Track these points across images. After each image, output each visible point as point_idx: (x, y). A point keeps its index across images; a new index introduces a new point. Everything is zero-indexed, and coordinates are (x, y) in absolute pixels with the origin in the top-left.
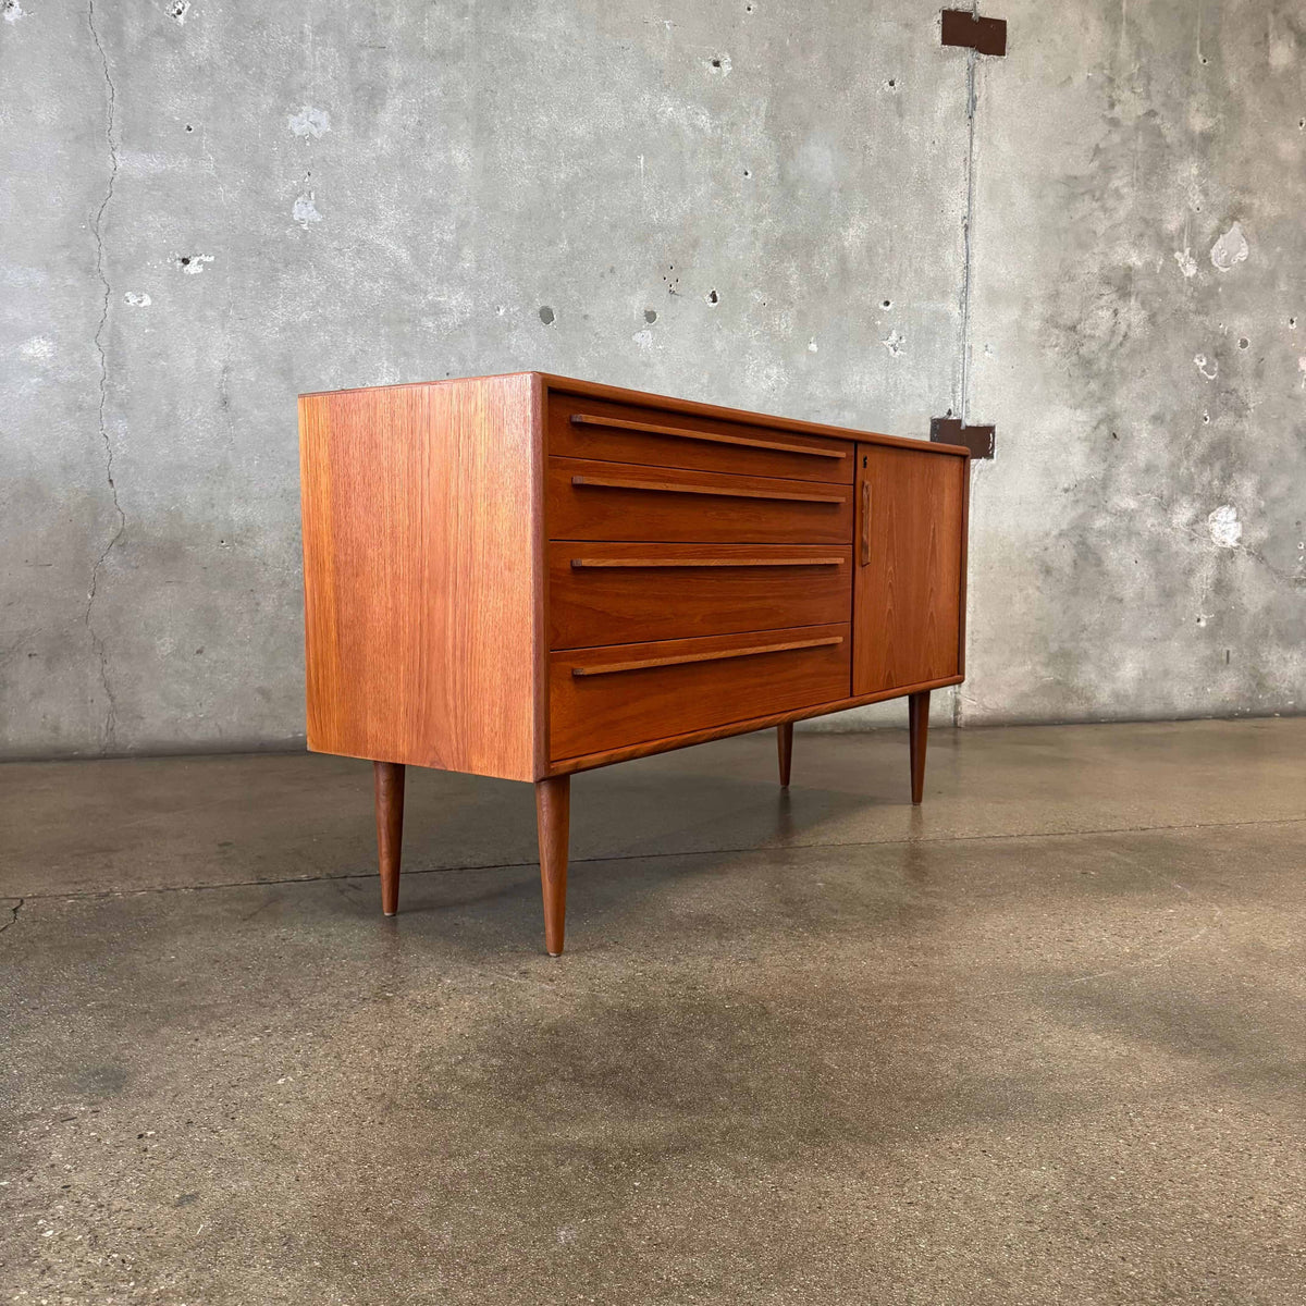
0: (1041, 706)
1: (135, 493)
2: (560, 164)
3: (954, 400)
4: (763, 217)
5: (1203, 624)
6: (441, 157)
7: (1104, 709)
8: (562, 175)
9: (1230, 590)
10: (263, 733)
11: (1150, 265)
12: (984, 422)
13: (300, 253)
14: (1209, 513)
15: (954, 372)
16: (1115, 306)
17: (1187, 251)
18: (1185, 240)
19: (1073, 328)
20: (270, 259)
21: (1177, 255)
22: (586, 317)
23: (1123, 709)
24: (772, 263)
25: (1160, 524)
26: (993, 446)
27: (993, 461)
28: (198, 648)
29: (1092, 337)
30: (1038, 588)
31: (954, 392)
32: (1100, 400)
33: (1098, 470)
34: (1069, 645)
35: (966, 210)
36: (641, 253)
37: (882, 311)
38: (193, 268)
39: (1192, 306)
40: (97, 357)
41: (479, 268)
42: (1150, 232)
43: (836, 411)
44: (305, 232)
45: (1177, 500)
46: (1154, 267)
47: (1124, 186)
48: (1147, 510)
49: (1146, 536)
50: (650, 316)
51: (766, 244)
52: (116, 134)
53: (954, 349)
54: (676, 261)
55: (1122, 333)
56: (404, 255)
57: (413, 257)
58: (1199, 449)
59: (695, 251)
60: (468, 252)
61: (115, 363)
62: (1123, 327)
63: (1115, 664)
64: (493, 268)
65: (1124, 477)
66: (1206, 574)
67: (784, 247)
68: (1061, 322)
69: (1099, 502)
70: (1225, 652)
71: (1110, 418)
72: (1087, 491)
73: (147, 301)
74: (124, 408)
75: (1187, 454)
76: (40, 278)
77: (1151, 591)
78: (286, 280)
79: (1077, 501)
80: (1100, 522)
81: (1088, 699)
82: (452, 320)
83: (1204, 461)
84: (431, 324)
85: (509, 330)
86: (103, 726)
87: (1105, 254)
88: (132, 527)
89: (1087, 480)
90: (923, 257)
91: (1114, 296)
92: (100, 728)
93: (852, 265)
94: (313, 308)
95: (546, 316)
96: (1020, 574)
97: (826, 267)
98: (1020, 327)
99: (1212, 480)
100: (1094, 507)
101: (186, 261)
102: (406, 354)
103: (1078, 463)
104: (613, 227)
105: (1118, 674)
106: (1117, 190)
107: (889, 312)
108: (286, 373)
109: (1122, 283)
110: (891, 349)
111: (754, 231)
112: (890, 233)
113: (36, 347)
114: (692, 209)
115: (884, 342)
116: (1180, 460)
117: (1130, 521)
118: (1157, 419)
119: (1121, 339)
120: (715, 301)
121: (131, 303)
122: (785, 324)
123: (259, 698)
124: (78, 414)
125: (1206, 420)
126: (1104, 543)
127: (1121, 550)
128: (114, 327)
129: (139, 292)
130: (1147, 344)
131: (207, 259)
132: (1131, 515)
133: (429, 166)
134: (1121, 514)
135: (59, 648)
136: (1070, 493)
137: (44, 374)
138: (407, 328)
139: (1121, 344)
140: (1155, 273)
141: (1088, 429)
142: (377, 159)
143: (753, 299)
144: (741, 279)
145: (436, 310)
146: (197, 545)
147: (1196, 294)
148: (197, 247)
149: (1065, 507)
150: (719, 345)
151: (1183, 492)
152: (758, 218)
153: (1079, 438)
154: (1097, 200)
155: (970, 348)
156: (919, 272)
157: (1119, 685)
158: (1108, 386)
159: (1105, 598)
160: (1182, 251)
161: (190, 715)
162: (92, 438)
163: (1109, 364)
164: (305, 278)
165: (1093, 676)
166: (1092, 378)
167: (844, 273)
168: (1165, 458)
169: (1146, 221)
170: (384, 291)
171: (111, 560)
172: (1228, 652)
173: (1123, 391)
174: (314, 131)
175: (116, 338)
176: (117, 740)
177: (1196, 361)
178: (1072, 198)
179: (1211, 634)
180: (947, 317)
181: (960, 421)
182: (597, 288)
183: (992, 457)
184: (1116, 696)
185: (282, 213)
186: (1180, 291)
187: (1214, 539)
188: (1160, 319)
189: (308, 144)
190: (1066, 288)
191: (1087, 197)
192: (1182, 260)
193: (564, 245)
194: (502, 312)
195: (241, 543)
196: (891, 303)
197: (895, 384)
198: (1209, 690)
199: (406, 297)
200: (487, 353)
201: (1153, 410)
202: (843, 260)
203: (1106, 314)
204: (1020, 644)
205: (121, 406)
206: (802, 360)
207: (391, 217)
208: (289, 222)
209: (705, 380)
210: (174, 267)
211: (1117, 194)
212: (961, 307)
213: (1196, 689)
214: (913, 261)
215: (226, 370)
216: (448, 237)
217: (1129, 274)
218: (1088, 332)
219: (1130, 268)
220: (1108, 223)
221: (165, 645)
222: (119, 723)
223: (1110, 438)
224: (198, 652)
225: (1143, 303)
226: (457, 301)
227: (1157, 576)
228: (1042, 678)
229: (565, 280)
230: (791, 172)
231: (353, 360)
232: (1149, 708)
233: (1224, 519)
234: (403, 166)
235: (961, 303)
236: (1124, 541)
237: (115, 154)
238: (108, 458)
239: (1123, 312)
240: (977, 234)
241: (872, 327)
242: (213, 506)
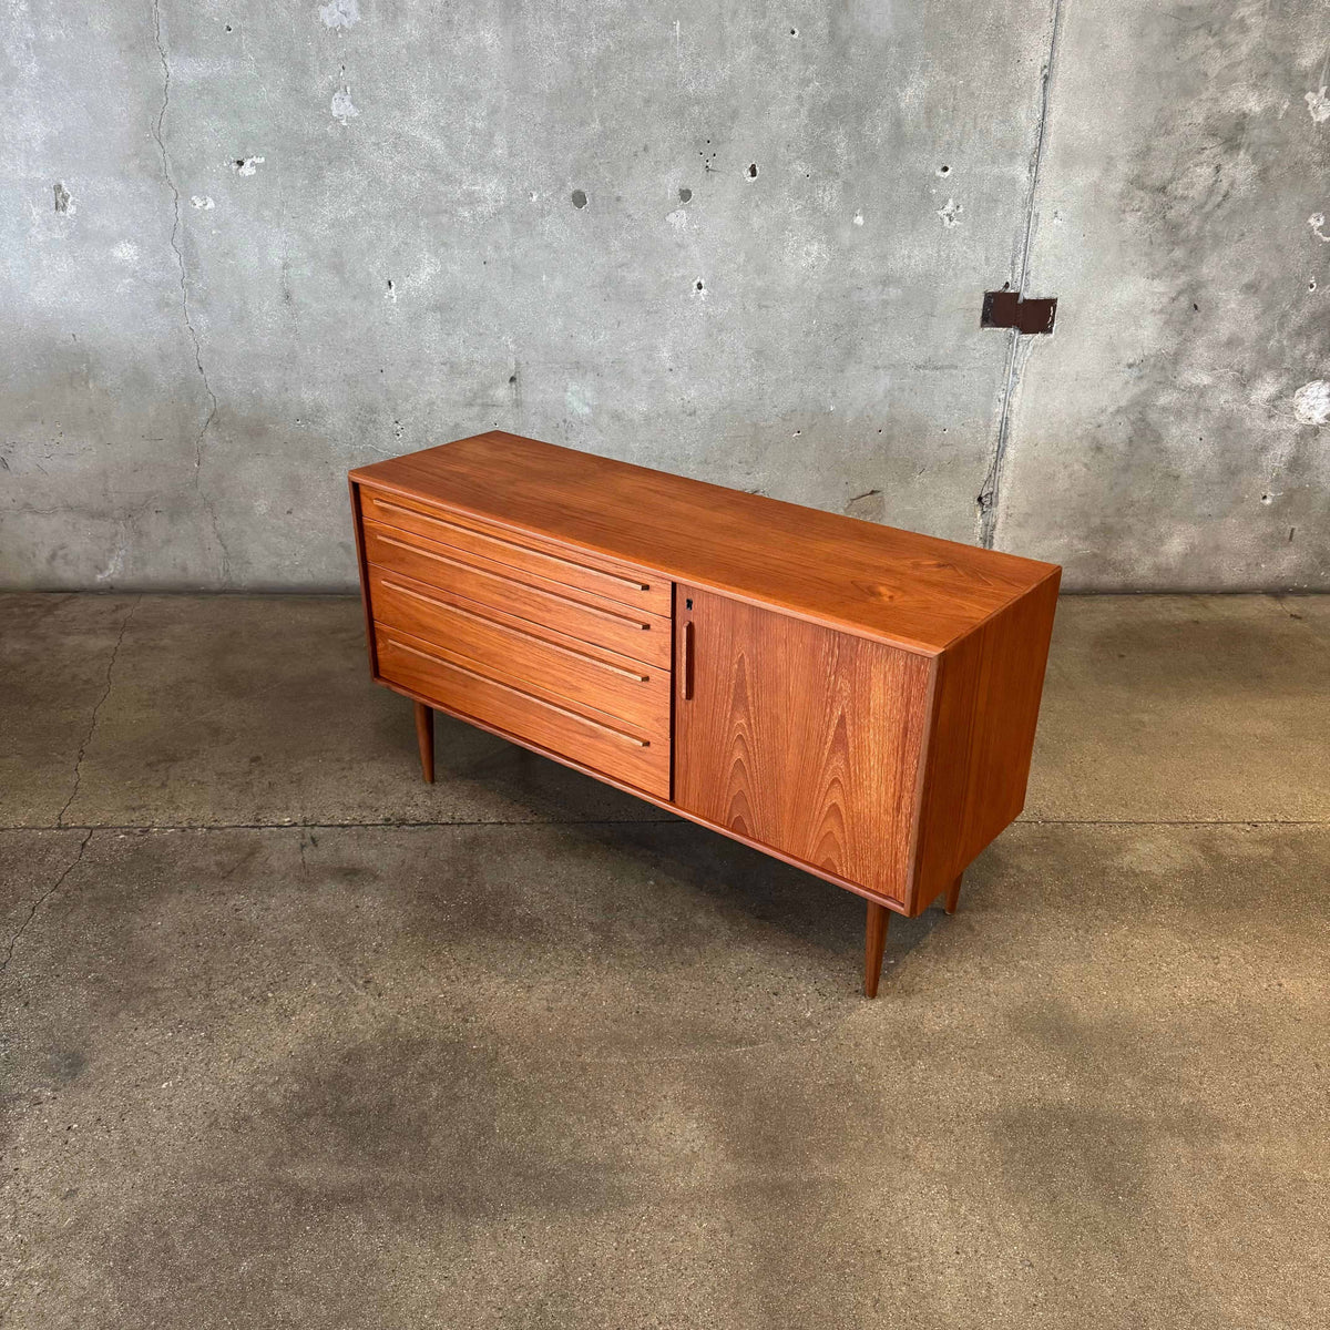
0: (1073, 577)
1: (222, 378)
2: (590, 37)
3: (1013, 272)
4: (810, 81)
5: (1268, 502)
6: (469, 39)
7: (1141, 581)
8: (592, 50)
9: (1308, 467)
10: (347, 578)
11: (1271, 111)
12: (1044, 295)
13: (340, 150)
14: (1297, 388)
15: (1016, 242)
16: (1218, 160)
17: (1323, 90)
18: (1323, 77)
19: (1163, 189)
20: (315, 158)
21: (1309, 96)
22: (618, 199)
23: (1163, 582)
24: (818, 131)
25: (1235, 400)
26: (1053, 320)
27: (1052, 336)
28: (288, 509)
29: (1184, 198)
30: (1086, 465)
31: (1013, 263)
32: (1183, 269)
33: (1171, 345)
34: (1109, 520)
35: (1047, 57)
36: (676, 128)
37: (939, 178)
38: (247, 170)
39: (1317, 157)
40: (175, 259)
41: (511, 155)
42: (1278, 69)
43: (880, 288)
44: (344, 128)
45: (1260, 376)
46: (1276, 112)
47: (1252, 15)
48: (1223, 386)
49: (1217, 413)
50: (685, 195)
51: (811, 111)
52: (164, 40)
53: (1018, 217)
54: (713, 135)
55: (1222, 192)
56: (438, 145)
57: (447, 146)
58: (1296, 320)
59: (733, 123)
60: (499, 139)
61: (191, 262)
62: (1225, 185)
63: (1161, 540)
64: (525, 153)
65: (1201, 351)
66: (1283, 450)
67: (829, 113)
68: (1149, 183)
69: (1167, 378)
70: (1289, 529)
71: (1194, 288)
72: (1155, 366)
73: (211, 204)
74: (204, 303)
75: (1281, 325)
76: (119, 187)
77: (1214, 469)
78: (330, 176)
79: (1142, 377)
80: (1164, 399)
81: (1125, 572)
82: (486, 209)
83: (1300, 333)
84: (466, 214)
85: (542, 216)
86: (221, 568)
87: (1217, 100)
88: (222, 408)
89: (1157, 356)
90: (991, 116)
91: (1217, 150)
92: (219, 570)
93: (909, 128)
94: (356, 204)
95: (579, 199)
96: (1067, 450)
97: (879, 132)
98: (1097, 189)
99: (1307, 353)
100: (1160, 383)
101: (241, 163)
102: (444, 244)
103: (1149, 336)
104: (647, 102)
105: (1162, 549)
106: (1242, 20)
107: (946, 180)
108: (338, 268)
109: (1232, 134)
110: (947, 219)
111: (800, 97)
112: (954, 89)
113: (124, 250)
114: (731, 77)
115: (939, 213)
116: (1271, 331)
117: (1201, 396)
118: (1251, 288)
119: (1221, 198)
120: (754, 174)
121: (197, 207)
122: (829, 197)
123: (341, 551)
124: (166, 310)
125: (1312, 286)
126: (1166, 420)
127: (1185, 427)
128: (185, 229)
129: (203, 195)
130: (1252, 204)
131: (258, 161)
132: (1202, 391)
133: (457, 50)
134: (1191, 390)
135: (177, 507)
136: (1135, 369)
137: (134, 275)
138: (445, 219)
139: (1219, 206)
140: (1275, 119)
141: (1165, 300)
142: (408, 47)
143: (795, 171)
144: (782, 150)
145: (472, 200)
146: (277, 424)
147: (1325, 143)
148: (249, 150)
149: (1127, 383)
150: (756, 222)
151: (1268, 366)
152: (806, 82)
153: (1153, 311)
154: (1215, 34)
155: (1037, 216)
156: (984, 133)
157: (1162, 559)
158: (1196, 250)
159: (1160, 474)
160: (1316, 91)
161: (287, 563)
162: (180, 331)
163: (1200, 228)
164: (348, 174)
165: (1134, 550)
166: (1178, 244)
167: (899, 140)
168: (1254, 330)
169: (1274, 57)
170: (422, 183)
171: (209, 435)
172: (1293, 530)
173: (1213, 258)
174: (345, 23)
175: (189, 241)
176: (234, 579)
177: (1312, 221)
178: (1181, 34)
179: (1276, 512)
180: (1013, 181)
181: (1017, 294)
182: (630, 168)
183: (1051, 331)
184: (1158, 569)
185: (321, 108)
186: (1305, 139)
187: (1297, 416)
188: (1274, 173)
189: (340, 36)
190: (1160, 143)
191: (1201, 32)
192: (1315, 102)
193: (596, 126)
194: (535, 197)
195: (314, 422)
196: (950, 169)
197: (948, 255)
198: (1263, 566)
199: (442, 188)
200: (521, 240)
201: (1246, 278)
202: (898, 124)
203: (1206, 172)
204: (1058, 519)
205: (201, 301)
206: (846, 236)
207: (424, 108)
208: (328, 118)
209: (741, 259)
210: (230, 170)
211: (1243, 27)
212: (1030, 171)
213: (1248, 565)
214: (979, 120)
215: (285, 266)
216: (478, 125)
217: (1242, 122)
218: (1180, 192)
219: (1244, 115)
220: (1225, 63)
221: (261, 507)
222: (232, 567)
223: (1191, 310)
224: (288, 512)
225: (1254, 156)
226: (491, 189)
227: (1223, 454)
228: (1079, 550)
229: (596, 162)
230: (845, 27)
231: (397, 252)
232: (1192, 581)
233: (1315, 394)
234: (432, 52)
235: (1031, 166)
236: (1190, 418)
237: (166, 60)
238: (196, 348)
239: (1228, 168)
240: (1057, 88)
241: (926, 197)
242: (287, 390)
